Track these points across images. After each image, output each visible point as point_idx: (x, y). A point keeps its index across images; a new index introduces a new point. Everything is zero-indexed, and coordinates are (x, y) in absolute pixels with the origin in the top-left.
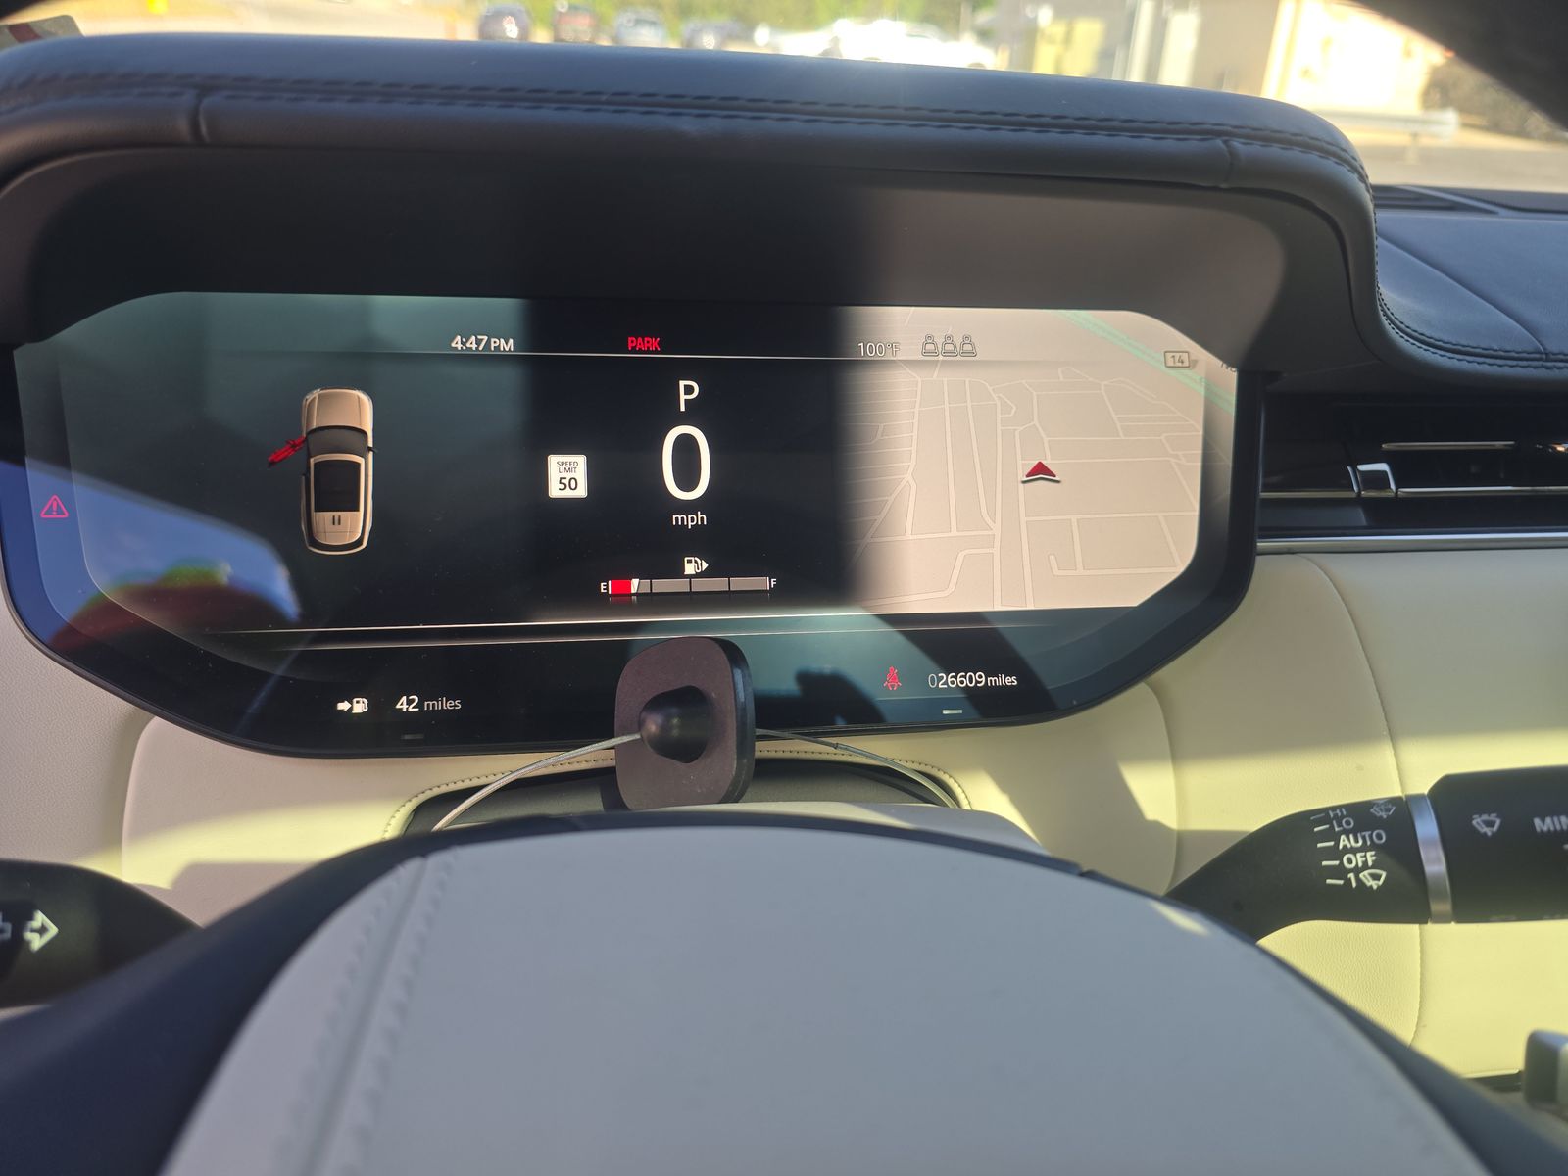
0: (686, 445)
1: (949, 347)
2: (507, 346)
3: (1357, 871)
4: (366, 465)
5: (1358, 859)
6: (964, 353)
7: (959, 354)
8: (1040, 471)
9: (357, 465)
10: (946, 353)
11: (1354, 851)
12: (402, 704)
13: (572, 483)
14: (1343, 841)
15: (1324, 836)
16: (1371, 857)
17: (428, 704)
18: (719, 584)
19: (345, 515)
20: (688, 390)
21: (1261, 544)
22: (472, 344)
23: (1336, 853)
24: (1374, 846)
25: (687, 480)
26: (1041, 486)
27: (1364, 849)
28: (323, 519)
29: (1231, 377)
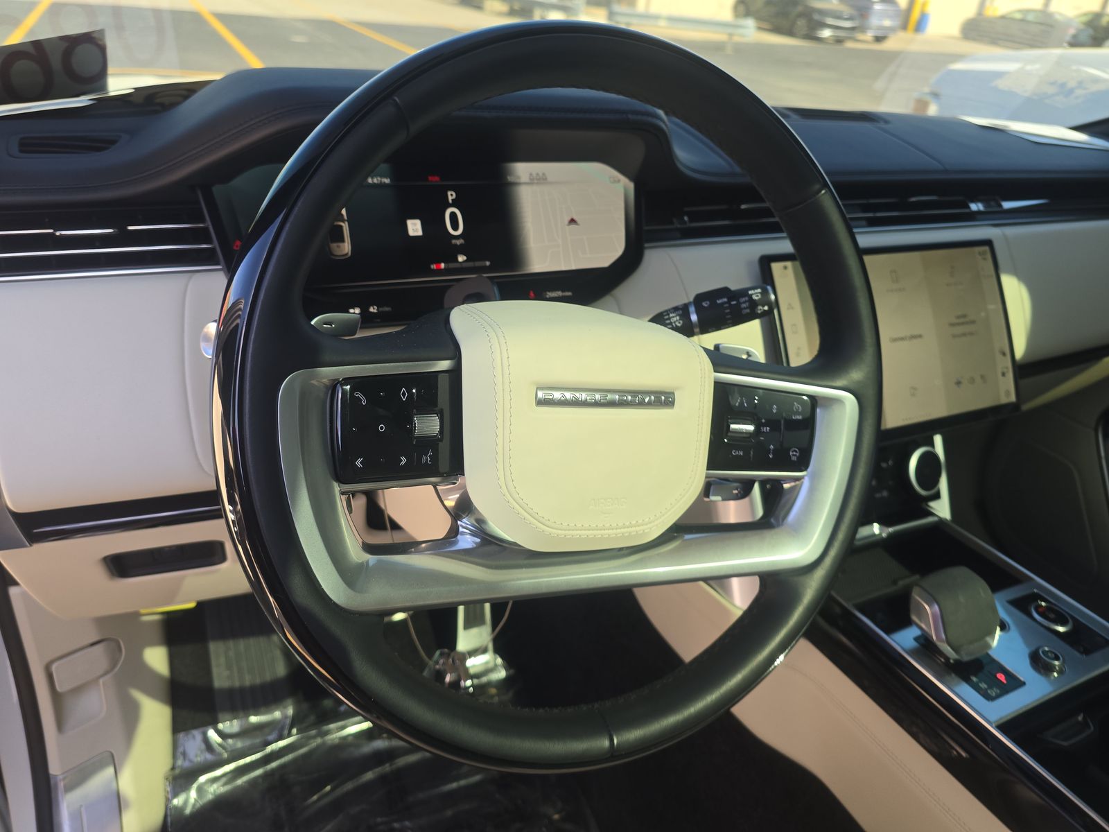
0: (453, 215)
1: (538, 178)
2: (387, 181)
3: (675, 322)
4: (345, 226)
5: (675, 319)
6: (543, 179)
7: (541, 180)
8: (572, 221)
9: (341, 227)
10: (537, 179)
11: (673, 317)
12: (371, 310)
13: (416, 230)
14: (671, 315)
15: (666, 315)
16: (678, 318)
17: (381, 309)
18: (470, 264)
19: (341, 244)
20: (451, 195)
21: (646, 245)
22: (375, 181)
23: (669, 319)
24: (679, 315)
25: (455, 227)
26: (573, 226)
27: (676, 316)
28: (334, 246)
29: (631, 186)
